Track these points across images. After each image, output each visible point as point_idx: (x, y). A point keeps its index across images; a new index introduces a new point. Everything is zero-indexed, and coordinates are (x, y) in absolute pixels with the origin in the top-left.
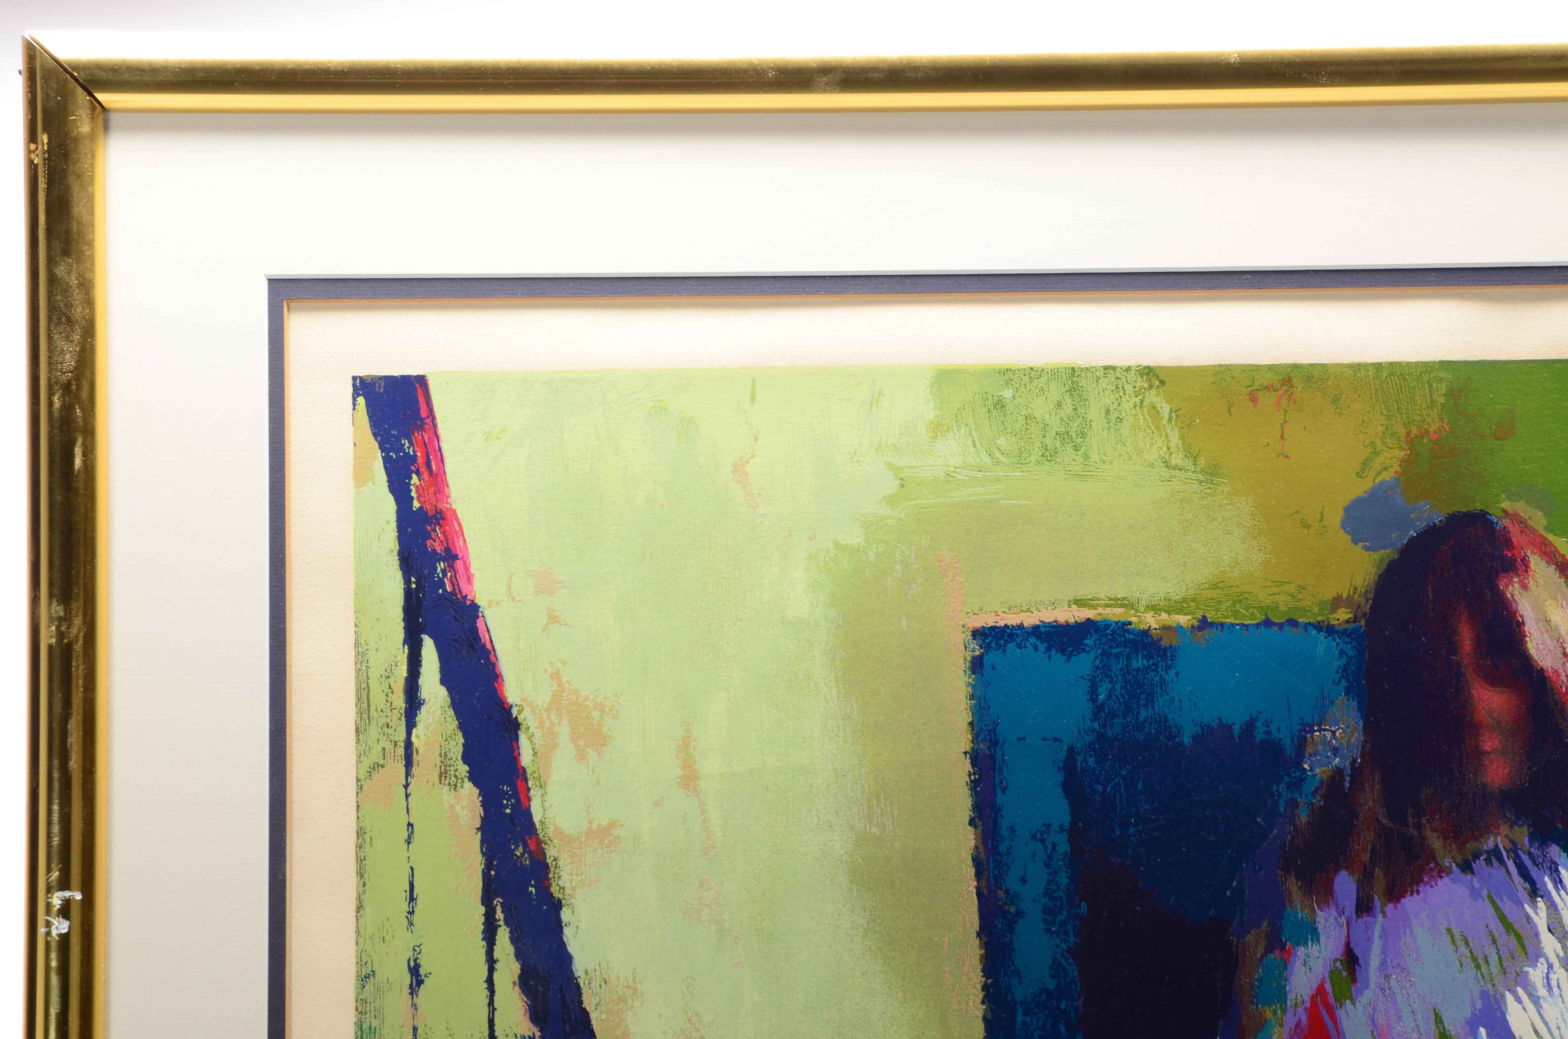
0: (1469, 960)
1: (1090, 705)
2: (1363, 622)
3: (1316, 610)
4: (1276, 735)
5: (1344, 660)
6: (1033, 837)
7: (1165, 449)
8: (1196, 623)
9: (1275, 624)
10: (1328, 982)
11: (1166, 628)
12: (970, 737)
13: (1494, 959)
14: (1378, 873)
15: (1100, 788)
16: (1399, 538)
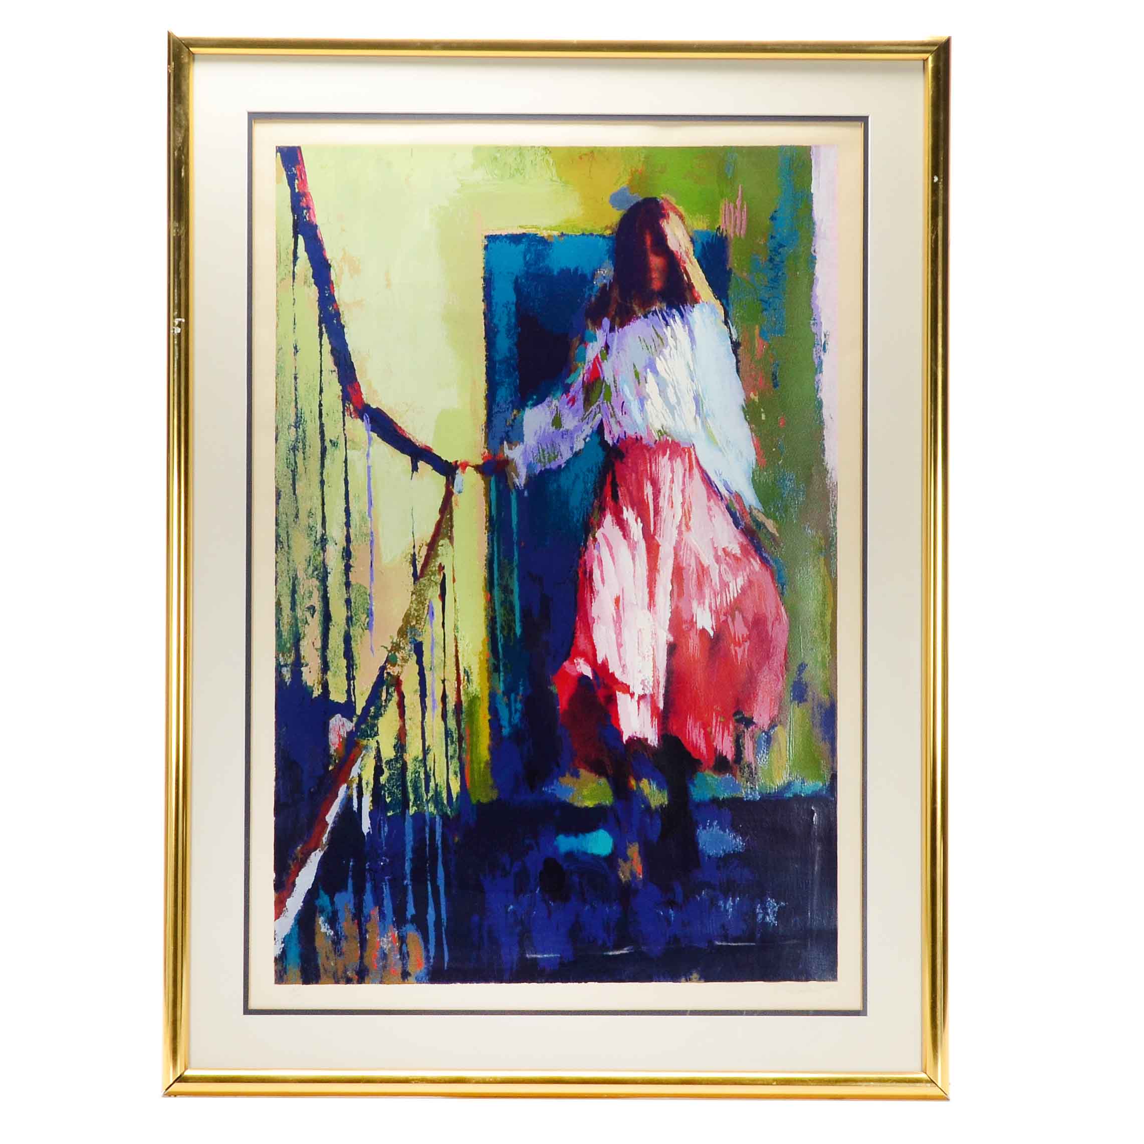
0: (645, 347)
1: (523, 262)
2: (615, 234)
3: (600, 230)
4: (585, 272)
6: (503, 306)
7: (551, 175)
8: (560, 234)
9: (586, 235)
10: (599, 354)
11: (549, 236)
12: (483, 272)
13: (653, 347)
14: (617, 319)
15: (526, 289)
16: (628, 206)
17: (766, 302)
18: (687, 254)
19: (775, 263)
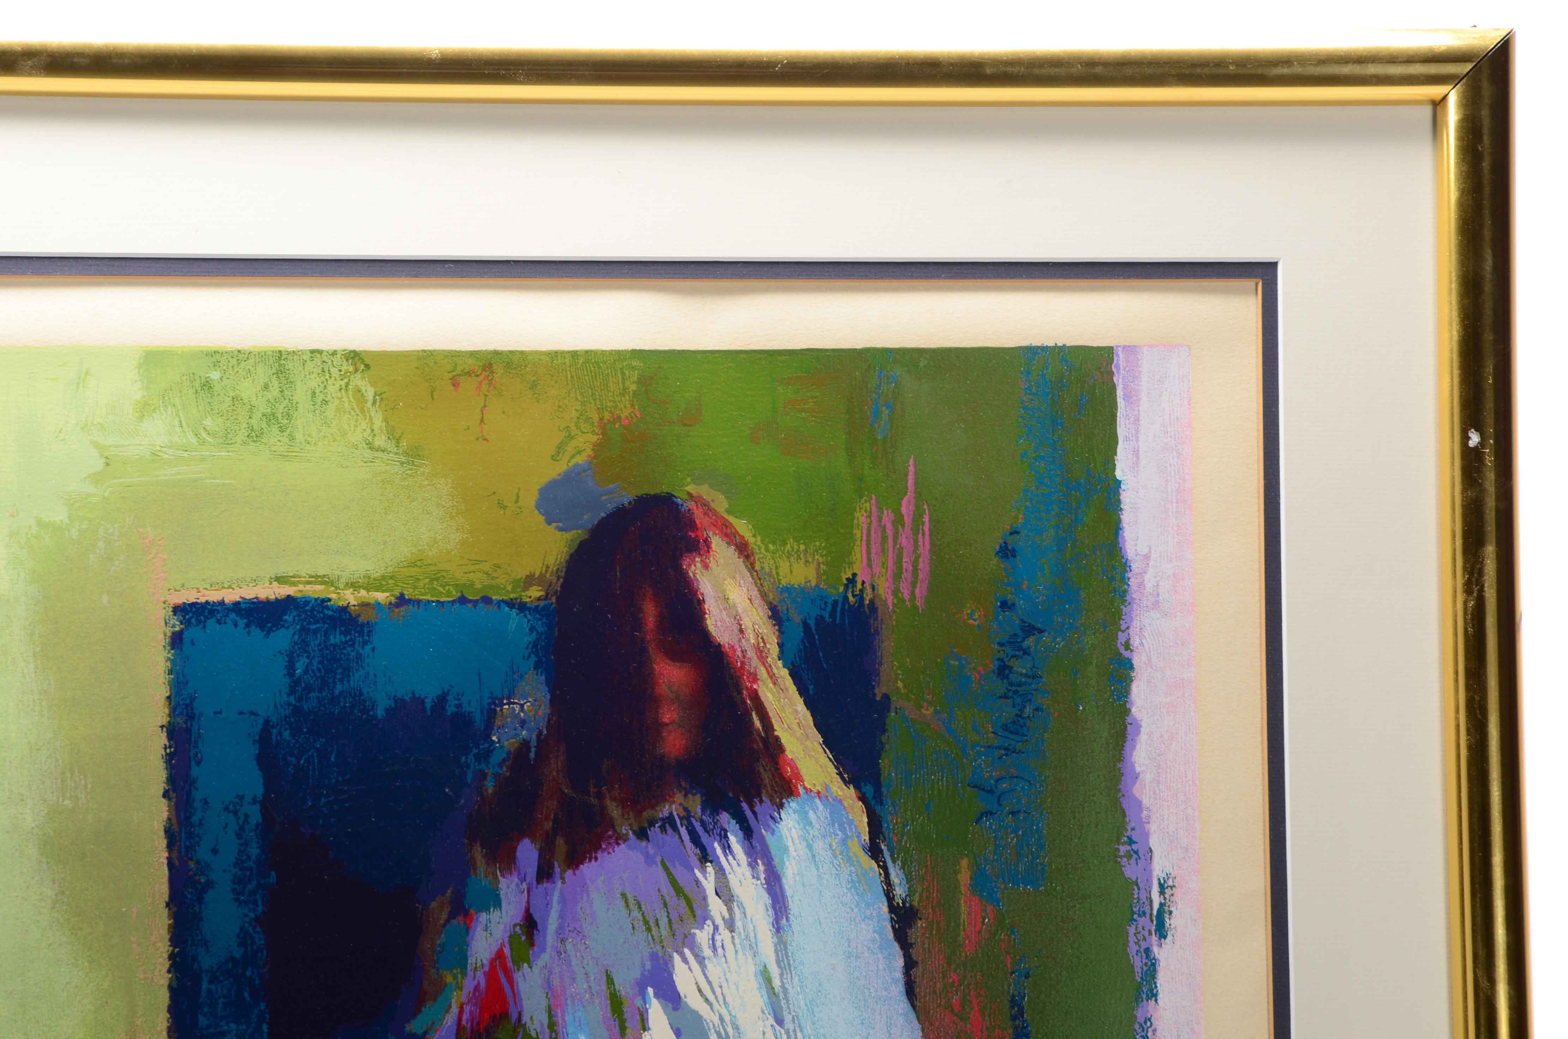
0: (641, 923)
1: (287, 680)
2: (554, 599)
3: (509, 588)
4: (466, 708)
5: (534, 636)
6: (226, 808)
7: (369, 431)
8: (393, 600)
9: (470, 601)
10: (507, 946)
11: (365, 605)
12: (167, 711)
13: (664, 922)
14: (560, 841)
15: (293, 760)
16: (590, 519)
17: (991, 792)
18: (762, 656)
19: (1013, 678)
